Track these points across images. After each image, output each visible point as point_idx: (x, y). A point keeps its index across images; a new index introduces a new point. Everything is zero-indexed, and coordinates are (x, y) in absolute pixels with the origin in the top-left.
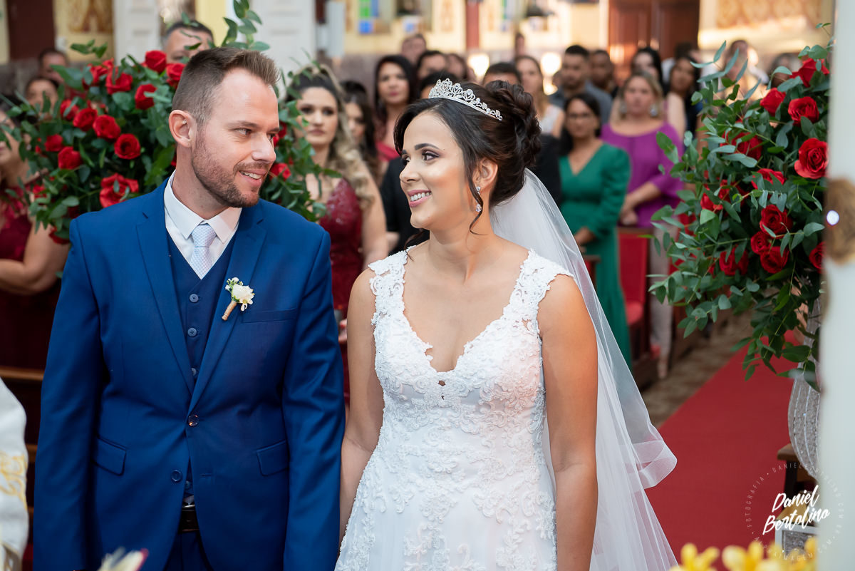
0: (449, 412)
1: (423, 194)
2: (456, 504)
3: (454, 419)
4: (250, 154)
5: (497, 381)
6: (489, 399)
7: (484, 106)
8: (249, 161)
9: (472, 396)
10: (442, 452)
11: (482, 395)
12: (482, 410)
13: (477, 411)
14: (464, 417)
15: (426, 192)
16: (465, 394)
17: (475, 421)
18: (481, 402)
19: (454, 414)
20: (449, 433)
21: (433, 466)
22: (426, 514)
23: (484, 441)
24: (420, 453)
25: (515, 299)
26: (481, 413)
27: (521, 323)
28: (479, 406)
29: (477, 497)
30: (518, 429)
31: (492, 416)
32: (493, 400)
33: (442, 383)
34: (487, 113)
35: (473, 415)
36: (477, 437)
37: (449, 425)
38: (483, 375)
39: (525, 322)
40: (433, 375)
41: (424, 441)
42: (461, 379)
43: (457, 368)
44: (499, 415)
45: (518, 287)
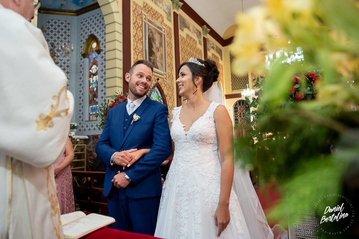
0: (188, 144)
1: (181, 86)
2: (191, 170)
3: (189, 146)
4: (140, 81)
5: (200, 133)
6: (198, 138)
7: (200, 63)
8: (140, 82)
9: (193, 138)
10: (187, 155)
11: (196, 137)
12: (197, 142)
13: (195, 143)
14: (192, 145)
15: (182, 85)
16: (191, 138)
17: (195, 146)
18: (196, 140)
19: (189, 144)
20: (188, 149)
21: (185, 160)
22: (183, 174)
23: (198, 152)
24: (181, 156)
25: (207, 112)
26: (197, 143)
27: (208, 118)
28: (196, 141)
29: (197, 168)
30: (209, 149)
31: (200, 144)
32: (199, 139)
33: (186, 135)
34: (200, 65)
35: (194, 144)
36: (196, 151)
37: (188, 147)
38: (196, 131)
39: (210, 118)
40: (184, 132)
41: (182, 153)
42: (190, 133)
43: (190, 130)
44: (202, 144)
45: (208, 109)
